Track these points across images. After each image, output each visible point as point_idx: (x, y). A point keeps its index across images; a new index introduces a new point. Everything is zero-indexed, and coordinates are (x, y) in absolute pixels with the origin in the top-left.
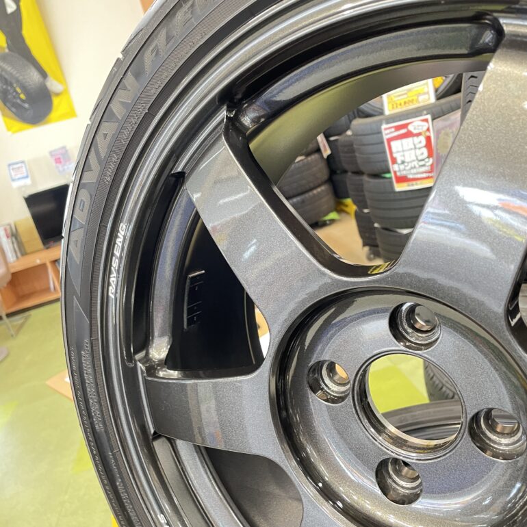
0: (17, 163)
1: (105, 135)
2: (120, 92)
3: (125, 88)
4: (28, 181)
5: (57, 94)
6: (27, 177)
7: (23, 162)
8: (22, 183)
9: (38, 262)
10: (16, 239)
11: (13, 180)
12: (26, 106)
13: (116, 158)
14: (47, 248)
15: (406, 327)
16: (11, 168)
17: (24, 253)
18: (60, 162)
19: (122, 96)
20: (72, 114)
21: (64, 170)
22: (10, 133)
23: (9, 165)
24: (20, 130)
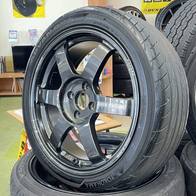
0: (13, 31)
1: (44, 39)
2: (49, 32)
3: (50, 32)
4: (16, 40)
5: (40, 6)
6: (16, 38)
7: (16, 31)
8: (13, 40)
9: (10, 77)
10: (4, 64)
11: (10, 38)
12: (25, 7)
13: (44, 44)
14: (16, 72)
15: (85, 87)
16: (10, 32)
17: (5, 72)
18: (32, 36)
19: (49, 33)
20: (43, 15)
21: (33, 39)
22: (14, 17)
23: (10, 31)
24: (19, 17)
